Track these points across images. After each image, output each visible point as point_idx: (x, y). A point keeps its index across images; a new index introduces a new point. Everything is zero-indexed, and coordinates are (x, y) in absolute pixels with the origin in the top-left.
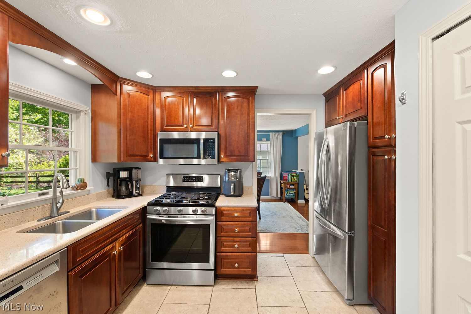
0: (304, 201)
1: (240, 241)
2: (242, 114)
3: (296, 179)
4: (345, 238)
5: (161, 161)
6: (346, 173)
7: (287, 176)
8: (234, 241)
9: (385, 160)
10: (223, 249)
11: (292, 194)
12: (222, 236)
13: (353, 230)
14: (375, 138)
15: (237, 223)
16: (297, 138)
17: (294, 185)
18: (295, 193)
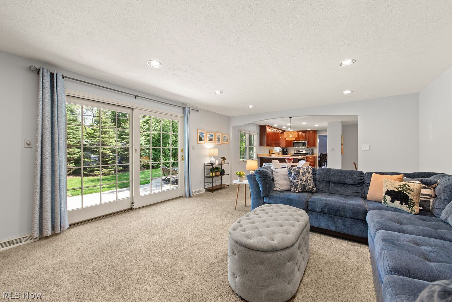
1: (311, 163)
2: (313, 136)
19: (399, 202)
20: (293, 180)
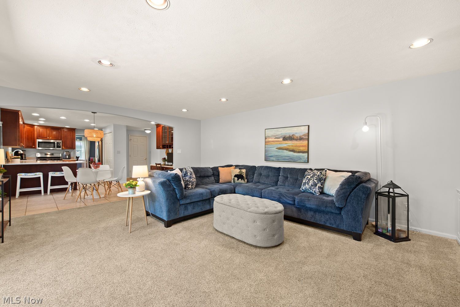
2: (71, 135)
5: (38, 148)
19: (241, 179)
20: (190, 179)
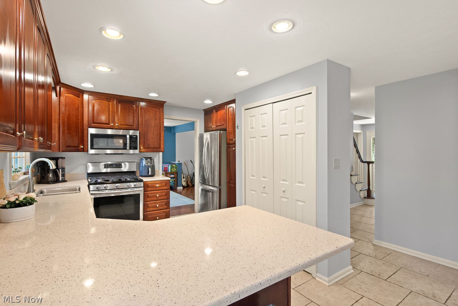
0: (182, 187)
1: (160, 202)
2: (155, 119)
3: (175, 169)
4: (217, 191)
5: (92, 152)
6: (217, 157)
7: (167, 168)
8: (156, 203)
9: (233, 150)
10: (148, 209)
11: (172, 182)
12: (148, 201)
13: (221, 185)
14: (230, 140)
15: (157, 191)
16: (175, 133)
17: (173, 174)
18: (174, 181)
